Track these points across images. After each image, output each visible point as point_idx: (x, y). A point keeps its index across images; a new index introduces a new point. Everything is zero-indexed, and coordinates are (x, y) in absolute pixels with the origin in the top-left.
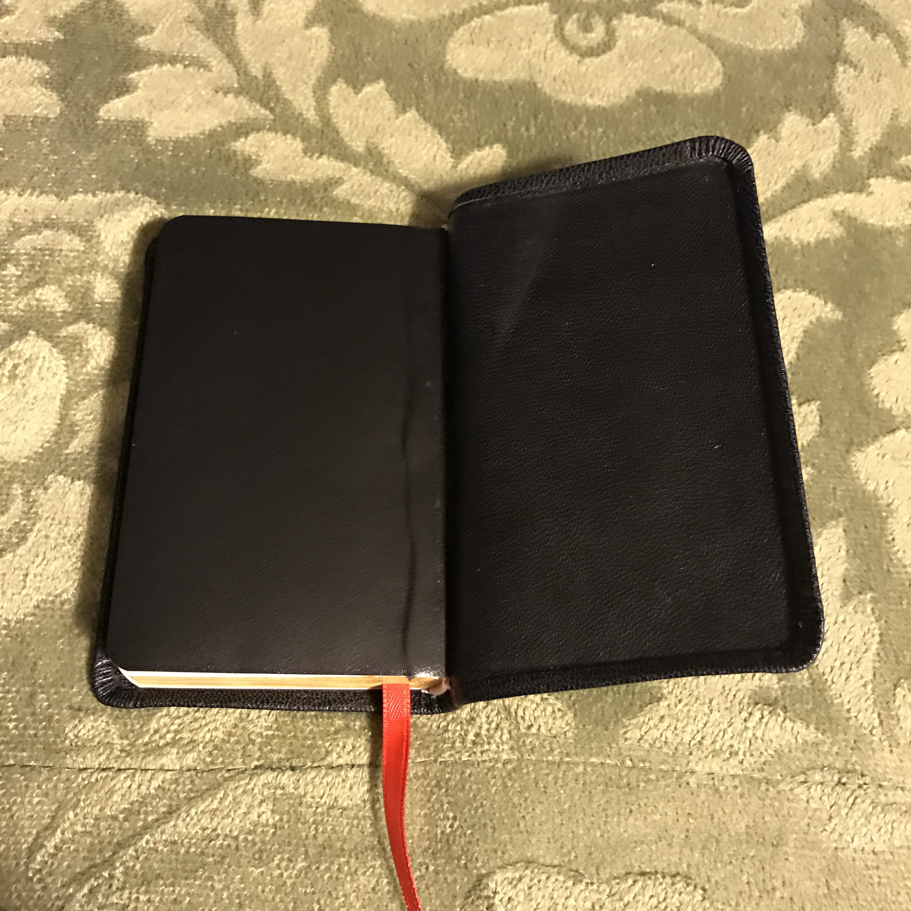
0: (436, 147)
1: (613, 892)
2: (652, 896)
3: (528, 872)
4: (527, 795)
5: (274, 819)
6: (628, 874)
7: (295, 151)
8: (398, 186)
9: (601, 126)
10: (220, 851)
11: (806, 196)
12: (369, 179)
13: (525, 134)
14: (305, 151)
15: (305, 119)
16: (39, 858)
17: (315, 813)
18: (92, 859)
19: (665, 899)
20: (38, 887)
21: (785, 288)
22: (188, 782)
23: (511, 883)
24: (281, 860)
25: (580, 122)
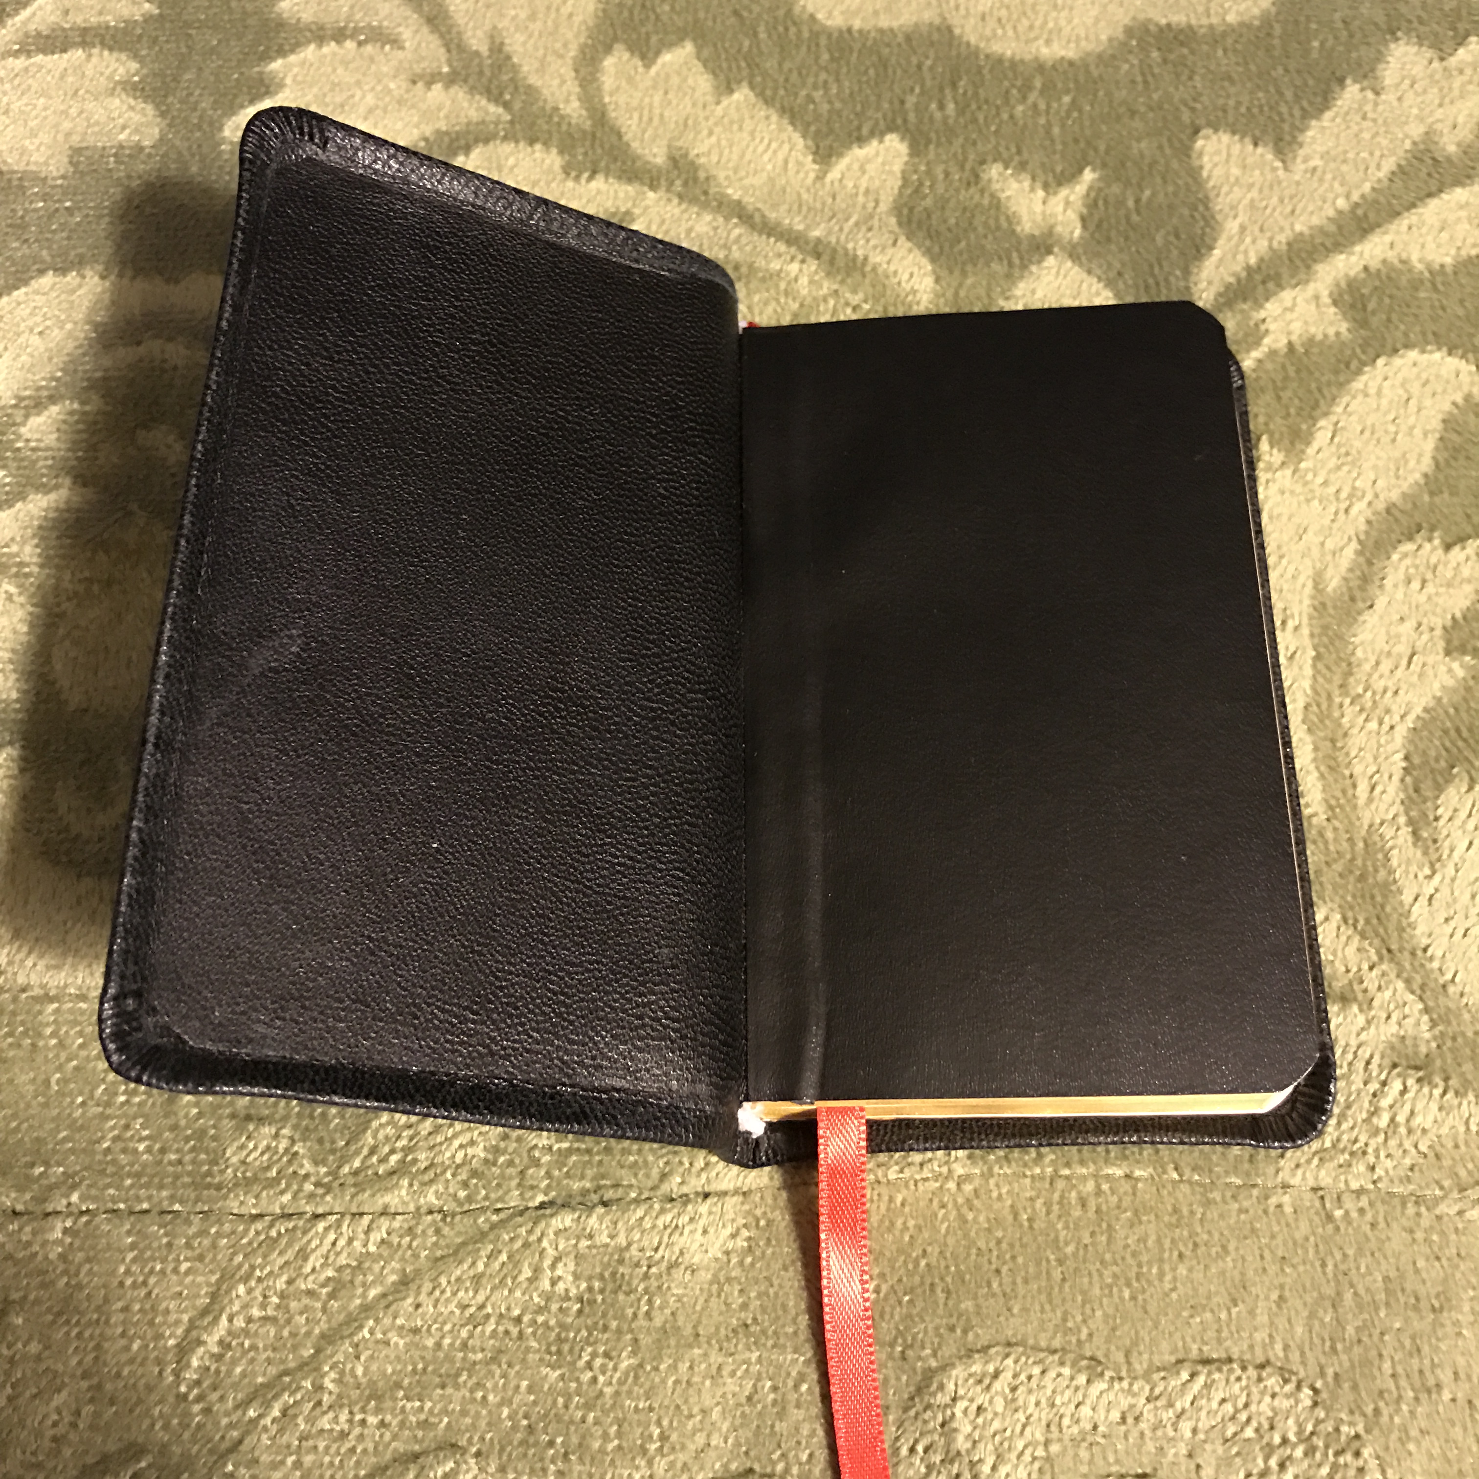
0: (786, 147)
1: (1157, 1391)
2: (1223, 1401)
3: (1009, 1361)
4: (999, 1234)
5: (578, 1287)
6: (1179, 1362)
7: (550, 170)
8: (727, 219)
9: (1067, 91)
10: (492, 1342)
11: (1433, 187)
12: (677, 211)
13: (938, 115)
14: (566, 170)
15: (562, 117)
16: (195, 1363)
17: (646, 1276)
18: (283, 1361)
19: (1246, 1405)
20: (196, 1408)
21: (1407, 346)
22: (431, 1231)
23: (980, 1382)
24: (594, 1355)
25: (1030, 88)
